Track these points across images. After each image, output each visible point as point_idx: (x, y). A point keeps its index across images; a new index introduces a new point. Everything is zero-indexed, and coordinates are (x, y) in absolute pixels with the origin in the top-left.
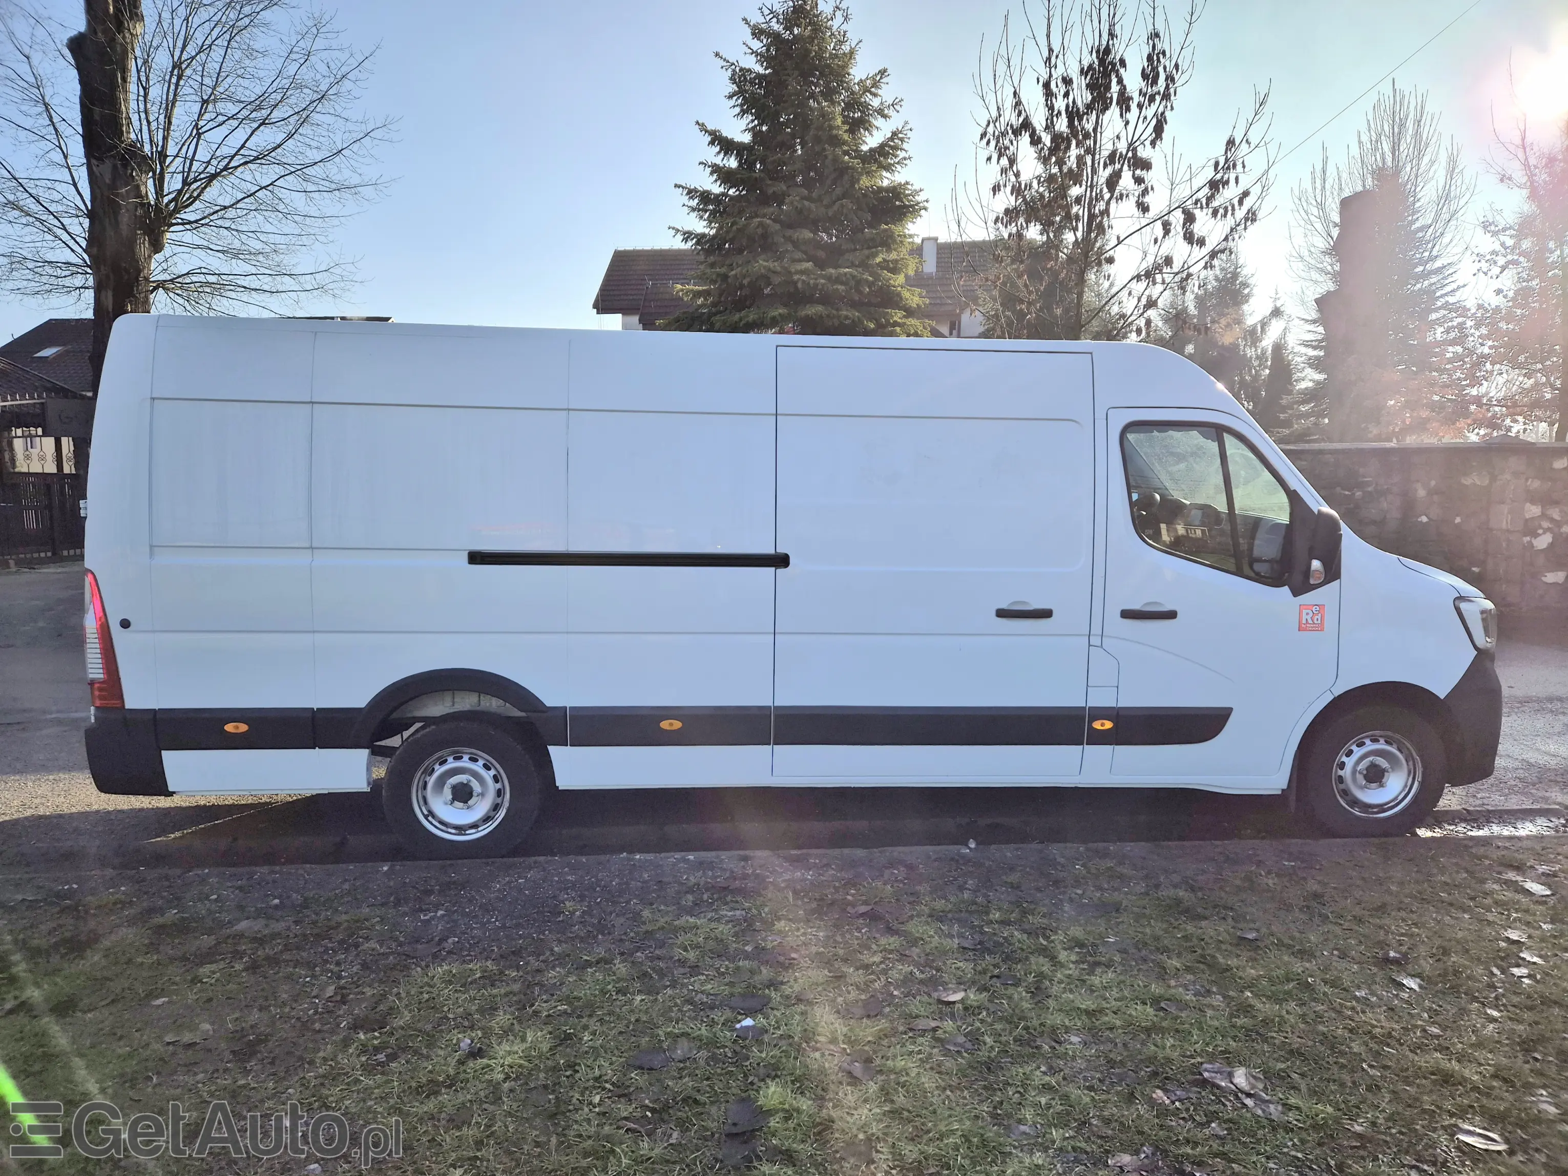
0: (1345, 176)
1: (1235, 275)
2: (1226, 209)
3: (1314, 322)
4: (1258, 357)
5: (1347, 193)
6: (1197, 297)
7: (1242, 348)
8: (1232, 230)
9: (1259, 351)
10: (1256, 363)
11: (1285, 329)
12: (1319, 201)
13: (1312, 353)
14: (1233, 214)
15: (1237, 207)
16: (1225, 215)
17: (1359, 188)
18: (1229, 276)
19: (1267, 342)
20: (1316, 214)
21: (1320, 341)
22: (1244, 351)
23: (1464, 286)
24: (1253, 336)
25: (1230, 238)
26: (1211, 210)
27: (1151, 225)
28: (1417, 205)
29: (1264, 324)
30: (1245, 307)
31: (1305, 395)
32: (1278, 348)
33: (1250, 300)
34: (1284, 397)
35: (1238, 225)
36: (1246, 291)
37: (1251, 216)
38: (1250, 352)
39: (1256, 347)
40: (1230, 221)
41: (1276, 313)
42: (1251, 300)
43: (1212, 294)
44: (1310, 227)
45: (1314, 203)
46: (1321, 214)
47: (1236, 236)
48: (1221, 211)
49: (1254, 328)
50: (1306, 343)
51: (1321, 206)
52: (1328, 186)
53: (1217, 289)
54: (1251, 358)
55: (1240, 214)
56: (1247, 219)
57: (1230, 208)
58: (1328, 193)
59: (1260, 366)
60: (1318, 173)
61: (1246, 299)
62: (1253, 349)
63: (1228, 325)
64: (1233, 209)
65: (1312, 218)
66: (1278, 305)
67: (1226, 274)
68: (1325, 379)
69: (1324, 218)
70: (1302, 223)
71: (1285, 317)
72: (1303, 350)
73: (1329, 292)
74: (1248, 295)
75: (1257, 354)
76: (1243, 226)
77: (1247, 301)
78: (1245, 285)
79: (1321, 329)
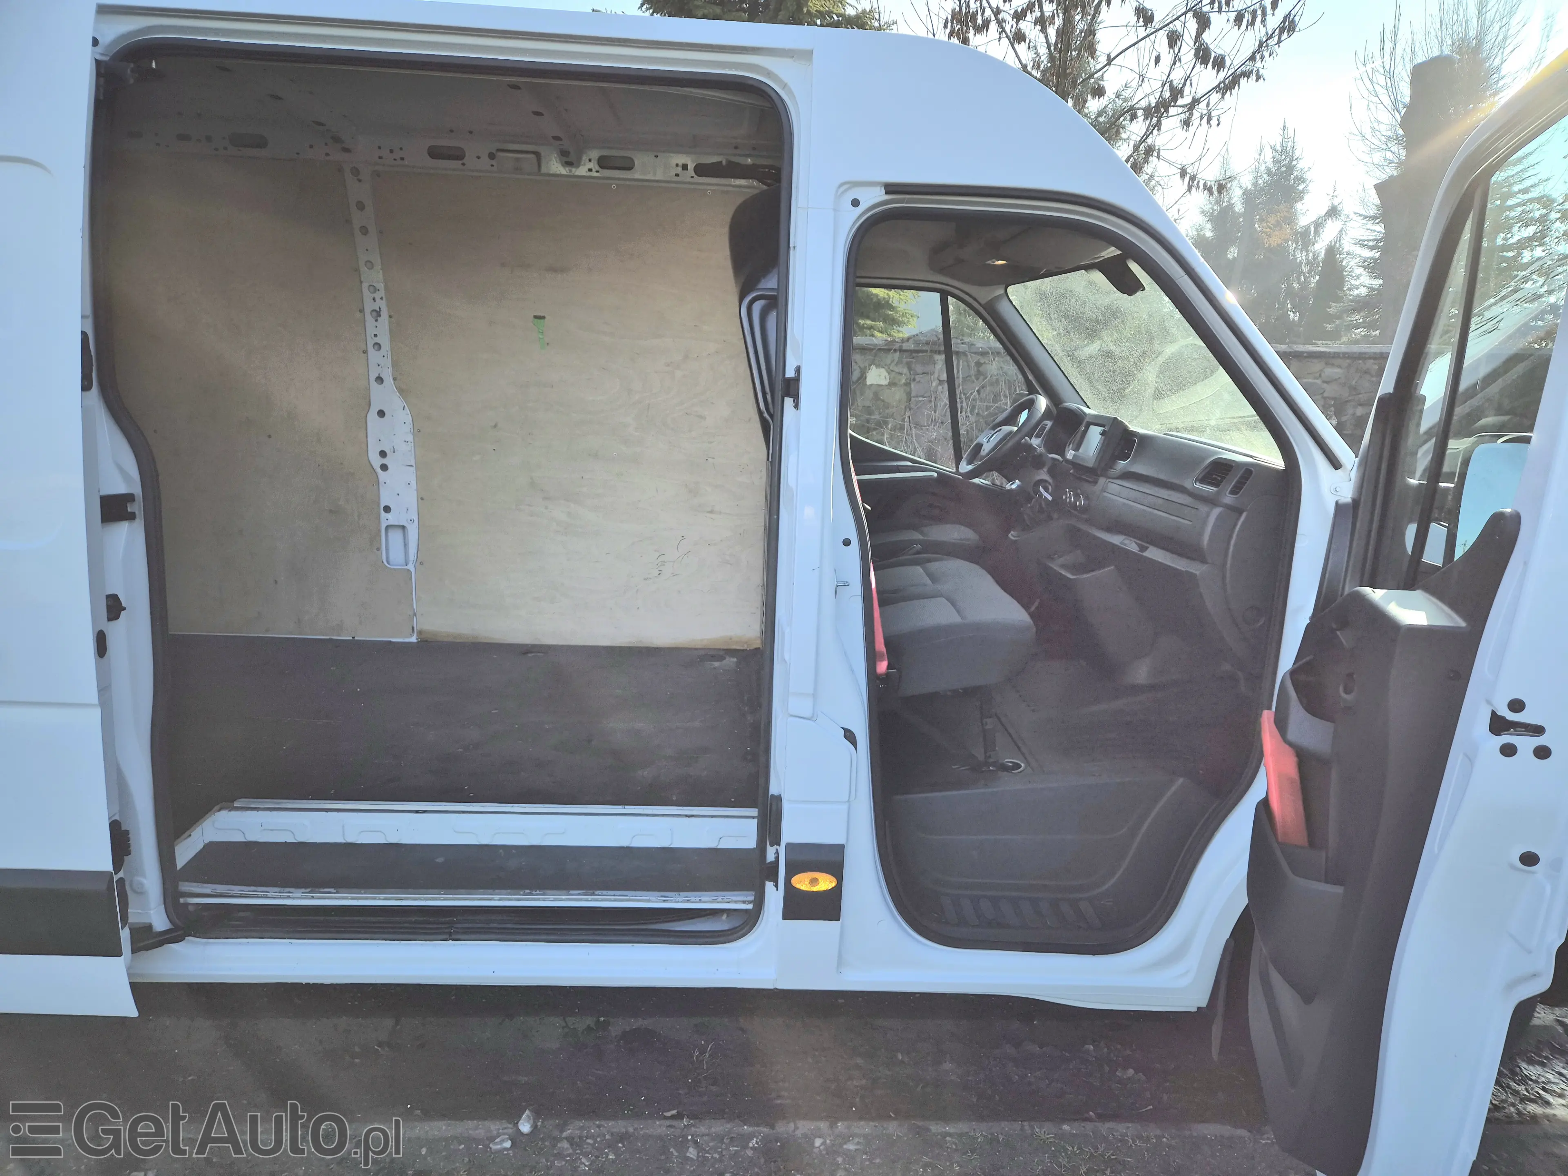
0: (1419, 37)
1: (1290, 168)
2: (1254, 14)
3: (1374, 218)
4: (1308, 264)
5: (1420, 59)
6: (1246, 193)
7: (1291, 251)
8: (1261, 45)
9: (1311, 255)
10: (1305, 269)
11: (1341, 231)
12: (1387, 68)
13: (1367, 254)
14: (1263, 21)
15: (1269, 11)
16: (1252, 23)
17: (1436, 53)
18: (1283, 169)
19: (1320, 247)
20: (1383, 84)
21: (1377, 240)
22: (1294, 255)
23: (1548, 180)
24: (1305, 238)
25: (1258, 56)
26: (1233, 15)
27: (1152, 37)
28: (1501, 83)
29: (1318, 225)
30: (1299, 206)
31: (1358, 302)
32: (1332, 251)
33: (1305, 197)
34: (1333, 304)
35: (1271, 37)
36: (1301, 187)
37: (1289, 26)
38: (1301, 257)
39: (1307, 251)
40: (1258, 32)
41: (1333, 212)
42: (1307, 197)
43: (1262, 189)
44: (1376, 99)
45: (1381, 70)
46: (1389, 84)
47: (1266, 54)
48: (1248, 17)
49: (1307, 228)
50: (1361, 243)
51: (1389, 74)
52: (1399, 51)
53: (1269, 185)
54: (1301, 263)
55: (1274, 21)
56: (1282, 30)
57: (1259, 12)
58: (1398, 58)
59: (1310, 272)
60: (1388, 35)
61: (1300, 196)
62: (1304, 253)
63: (1278, 224)
64: (1264, 13)
65: (1377, 87)
66: (1336, 203)
67: (1279, 168)
68: (1381, 285)
69: (1392, 89)
70: (1365, 94)
71: (1343, 217)
72: (1358, 250)
73: (1391, 177)
74: (1303, 192)
75: (1307, 259)
76: (1276, 39)
77: (1302, 199)
78: (1300, 180)
79: (1380, 228)
